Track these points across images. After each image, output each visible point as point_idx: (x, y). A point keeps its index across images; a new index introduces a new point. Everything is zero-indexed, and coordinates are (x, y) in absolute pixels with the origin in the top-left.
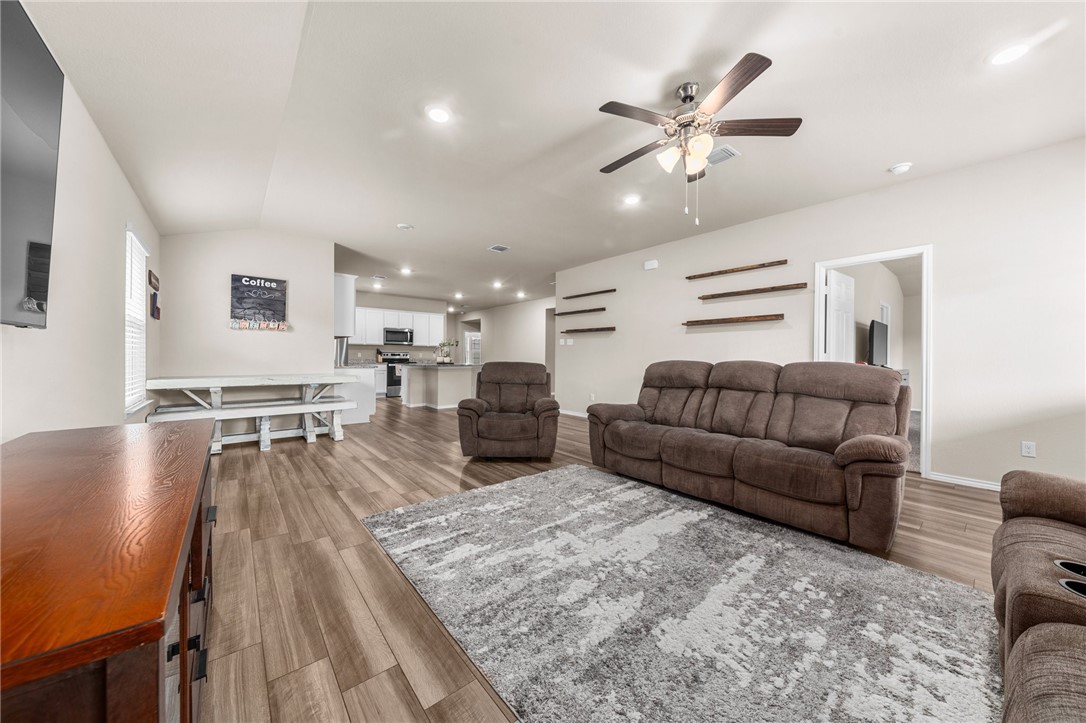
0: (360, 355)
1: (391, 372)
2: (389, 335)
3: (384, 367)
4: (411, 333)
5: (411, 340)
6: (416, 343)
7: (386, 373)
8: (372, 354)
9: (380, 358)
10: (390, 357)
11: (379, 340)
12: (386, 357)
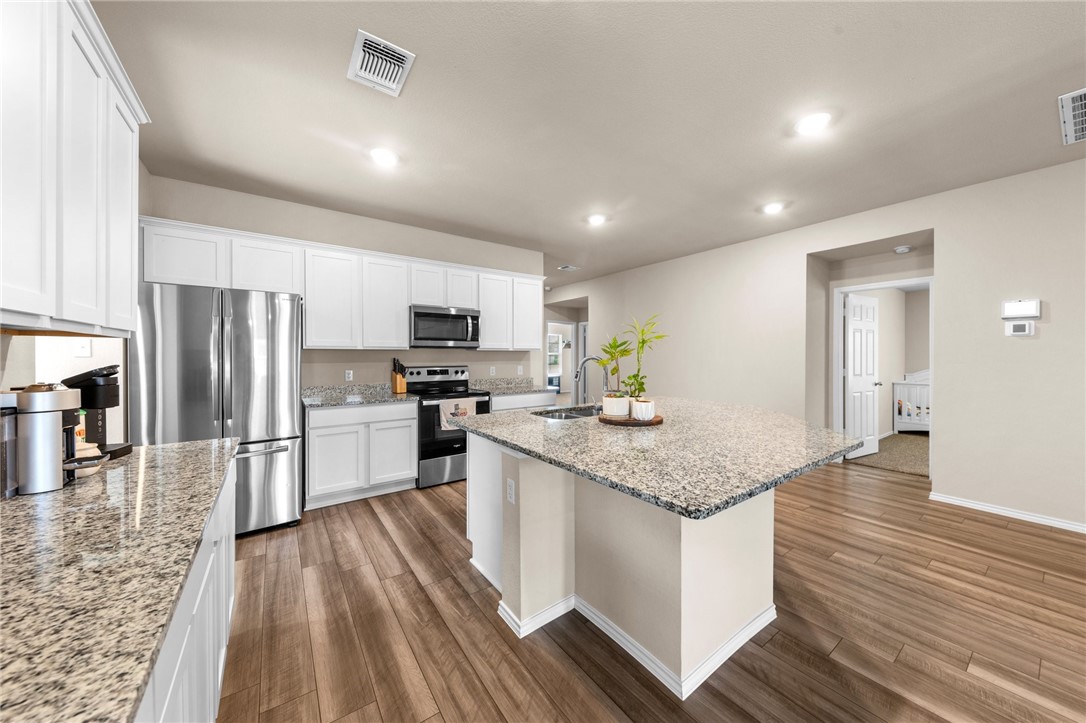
0: (350, 375)
1: (428, 420)
2: (423, 324)
3: (410, 408)
4: (475, 318)
5: (475, 337)
6: (486, 342)
7: (415, 424)
8: (382, 371)
9: (402, 383)
10: (424, 378)
11: (396, 336)
12: (415, 379)
